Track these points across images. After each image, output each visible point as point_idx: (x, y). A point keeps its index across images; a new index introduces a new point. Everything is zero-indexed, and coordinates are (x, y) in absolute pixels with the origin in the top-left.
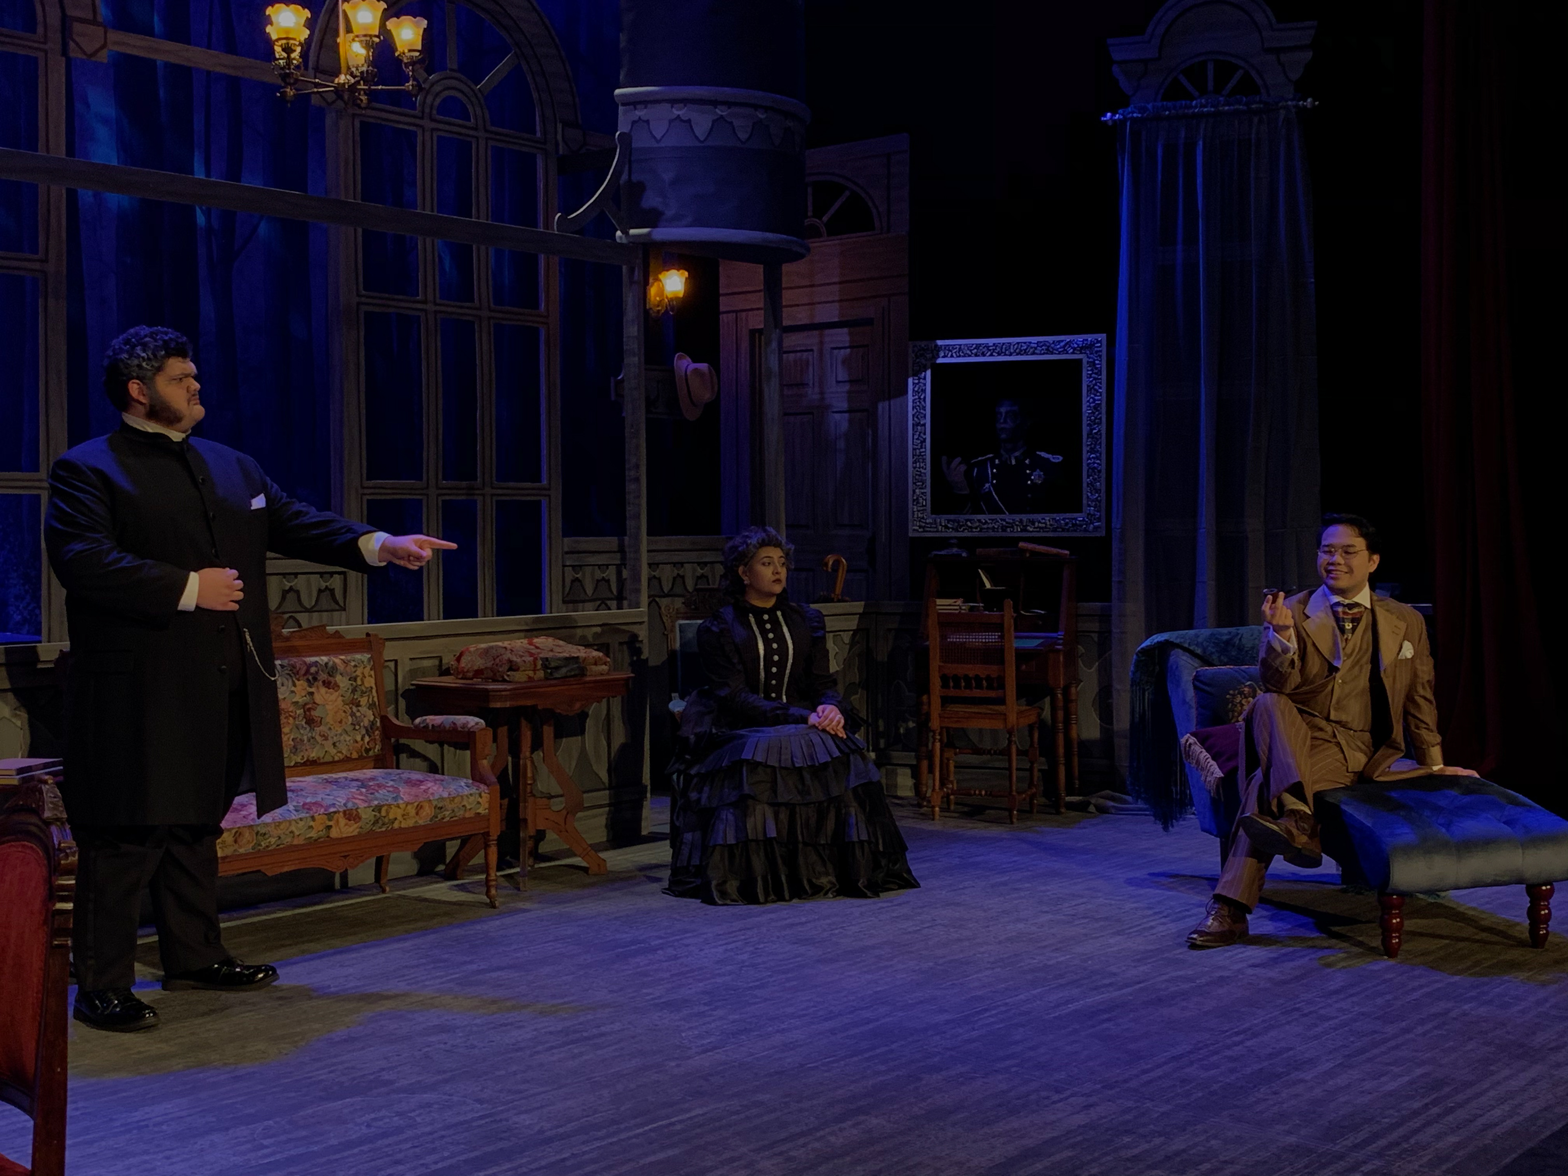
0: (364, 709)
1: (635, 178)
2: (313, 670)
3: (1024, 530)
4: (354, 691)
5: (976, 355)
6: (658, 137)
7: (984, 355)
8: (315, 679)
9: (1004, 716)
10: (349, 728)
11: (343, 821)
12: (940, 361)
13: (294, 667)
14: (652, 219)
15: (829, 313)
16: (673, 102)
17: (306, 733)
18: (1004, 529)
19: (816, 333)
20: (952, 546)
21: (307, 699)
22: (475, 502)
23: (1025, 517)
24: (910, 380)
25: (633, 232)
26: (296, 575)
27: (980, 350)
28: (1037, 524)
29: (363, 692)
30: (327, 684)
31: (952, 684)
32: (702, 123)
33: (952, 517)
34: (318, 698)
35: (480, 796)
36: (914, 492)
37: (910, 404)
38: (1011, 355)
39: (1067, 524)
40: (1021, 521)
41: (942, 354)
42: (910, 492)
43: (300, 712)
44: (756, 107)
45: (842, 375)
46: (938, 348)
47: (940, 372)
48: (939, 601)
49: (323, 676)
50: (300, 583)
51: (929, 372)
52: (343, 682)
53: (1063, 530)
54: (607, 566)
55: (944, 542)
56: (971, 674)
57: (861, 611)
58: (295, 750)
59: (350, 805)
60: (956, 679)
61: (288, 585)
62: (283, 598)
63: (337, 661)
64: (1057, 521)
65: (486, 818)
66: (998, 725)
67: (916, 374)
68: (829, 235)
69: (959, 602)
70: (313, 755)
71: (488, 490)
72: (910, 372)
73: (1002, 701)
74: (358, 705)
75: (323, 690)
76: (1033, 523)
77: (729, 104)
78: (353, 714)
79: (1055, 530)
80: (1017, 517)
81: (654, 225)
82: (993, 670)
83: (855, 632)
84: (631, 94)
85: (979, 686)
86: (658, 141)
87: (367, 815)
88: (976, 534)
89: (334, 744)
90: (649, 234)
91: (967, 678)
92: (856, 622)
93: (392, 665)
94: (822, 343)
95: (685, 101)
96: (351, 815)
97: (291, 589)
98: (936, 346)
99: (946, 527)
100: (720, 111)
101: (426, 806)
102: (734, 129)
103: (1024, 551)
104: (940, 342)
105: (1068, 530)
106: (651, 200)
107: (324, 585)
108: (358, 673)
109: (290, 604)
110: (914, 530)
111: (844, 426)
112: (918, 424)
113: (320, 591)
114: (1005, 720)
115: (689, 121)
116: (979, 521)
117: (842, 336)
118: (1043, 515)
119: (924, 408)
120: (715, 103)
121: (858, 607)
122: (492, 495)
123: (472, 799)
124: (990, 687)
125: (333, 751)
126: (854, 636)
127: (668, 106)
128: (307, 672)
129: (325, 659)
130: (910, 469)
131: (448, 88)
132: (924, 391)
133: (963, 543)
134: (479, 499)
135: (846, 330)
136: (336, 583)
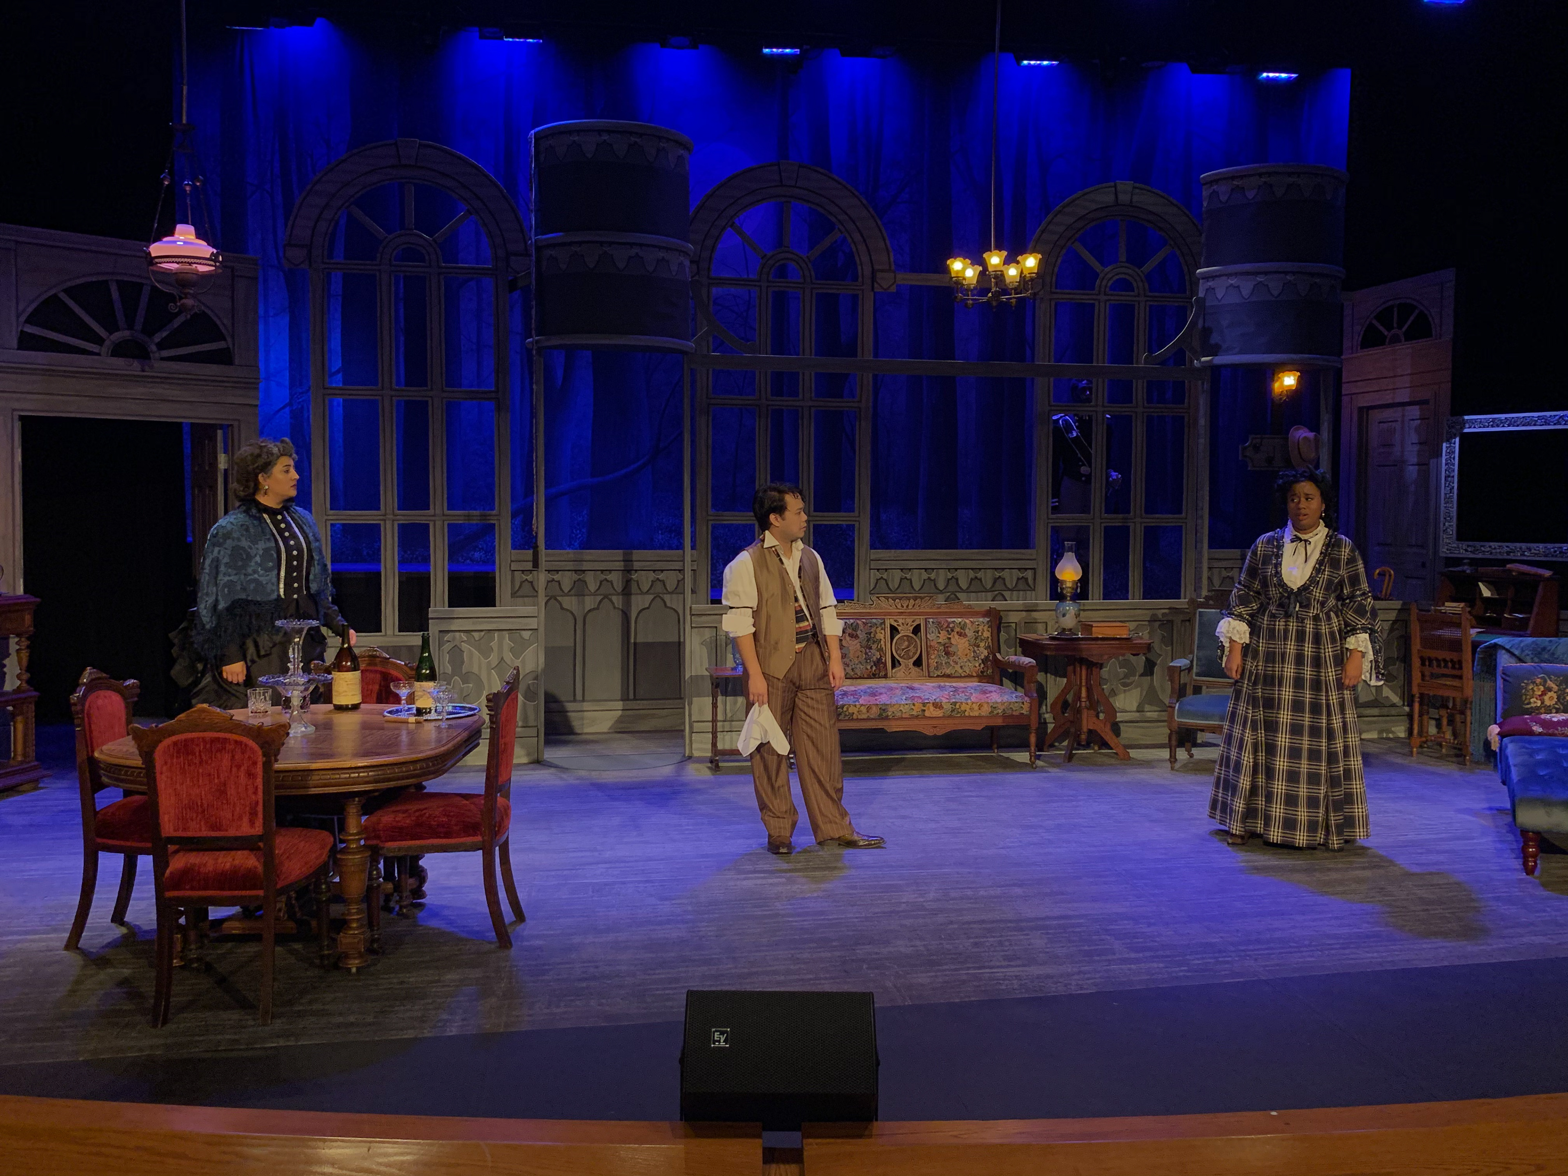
0: (981, 649)
1: (1206, 325)
2: (951, 625)
3: (1523, 555)
4: (976, 639)
5: (1492, 426)
6: (1220, 298)
7: (1498, 426)
8: (952, 631)
9: (1461, 689)
10: (972, 659)
11: (932, 708)
12: (1466, 430)
13: (940, 623)
14: (1214, 351)
15: (1403, 396)
16: (1229, 275)
17: (944, 660)
18: (1508, 553)
19: (1400, 409)
20: (1464, 564)
21: (947, 641)
22: (1128, 527)
23: (1524, 546)
24: (1444, 445)
25: (1203, 359)
26: (1003, 569)
27: (1494, 423)
28: (1533, 551)
29: (982, 640)
30: (960, 634)
31: (1427, 663)
32: (1247, 287)
33: (1470, 543)
34: (953, 641)
35: (1023, 703)
36: (1444, 525)
37: (1444, 461)
38: (1518, 426)
39: (1555, 552)
40: (1521, 548)
41: (1467, 426)
42: (1442, 525)
43: (942, 648)
44: (1286, 273)
45: (1414, 438)
46: (1464, 422)
47: (1465, 438)
48: (1447, 604)
49: (957, 629)
50: (1005, 574)
51: (1457, 440)
52: (970, 633)
53: (1553, 556)
54: (1232, 568)
55: (1458, 561)
56: (1440, 658)
57: (1399, 607)
58: (937, 668)
59: (938, 700)
60: (1430, 660)
61: (997, 575)
62: (994, 583)
63: (967, 621)
64: (1549, 549)
65: (1028, 717)
66: (1457, 695)
67: (1448, 440)
68: (1406, 340)
69: (1462, 605)
70: (948, 672)
71: (1138, 520)
72: (1445, 438)
73: (1460, 677)
74: (978, 646)
75: (957, 637)
76: (1530, 550)
77: (1266, 273)
78: (974, 652)
79: (1546, 556)
80: (1518, 545)
81: (1214, 354)
82: (1454, 656)
83: (1395, 622)
84: (1205, 272)
85: (1446, 666)
86: (1219, 301)
87: (947, 707)
88: (1488, 556)
89: (961, 667)
90: (1211, 360)
91: (1437, 660)
92: (1395, 615)
93: (1014, 625)
94: (1403, 416)
95: (1236, 274)
96: (937, 705)
97: (1000, 577)
98: (1464, 420)
99: (1466, 550)
100: (1260, 279)
101: (985, 706)
102: (1269, 291)
103: (1510, 571)
104: (1466, 417)
105: (1556, 556)
106: (1215, 339)
107: (1021, 575)
108: (980, 628)
109: (999, 585)
110: (1444, 552)
111: (1414, 475)
112: (1449, 476)
113: (1018, 579)
114: (1462, 691)
115: (1238, 287)
116: (1490, 547)
117: (1415, 411)
118: (1538, 545)
119: (1453, 465)
120: (1257, 274)
121: (1397, 604)
122: (1141, 523)
123: (1016, 705)
124: (1453, 668)
125: (960, 671)
126: (1392, 624)
127: (1224, 278)
128: (948, 626)
129: (960, 620)
130: (1442, 508)
131: (1117, 274)
132: (1454, 452)
133: (1474, 562)
134: (1132, 526)
135: (1417, 407)
136: (1029, 574)
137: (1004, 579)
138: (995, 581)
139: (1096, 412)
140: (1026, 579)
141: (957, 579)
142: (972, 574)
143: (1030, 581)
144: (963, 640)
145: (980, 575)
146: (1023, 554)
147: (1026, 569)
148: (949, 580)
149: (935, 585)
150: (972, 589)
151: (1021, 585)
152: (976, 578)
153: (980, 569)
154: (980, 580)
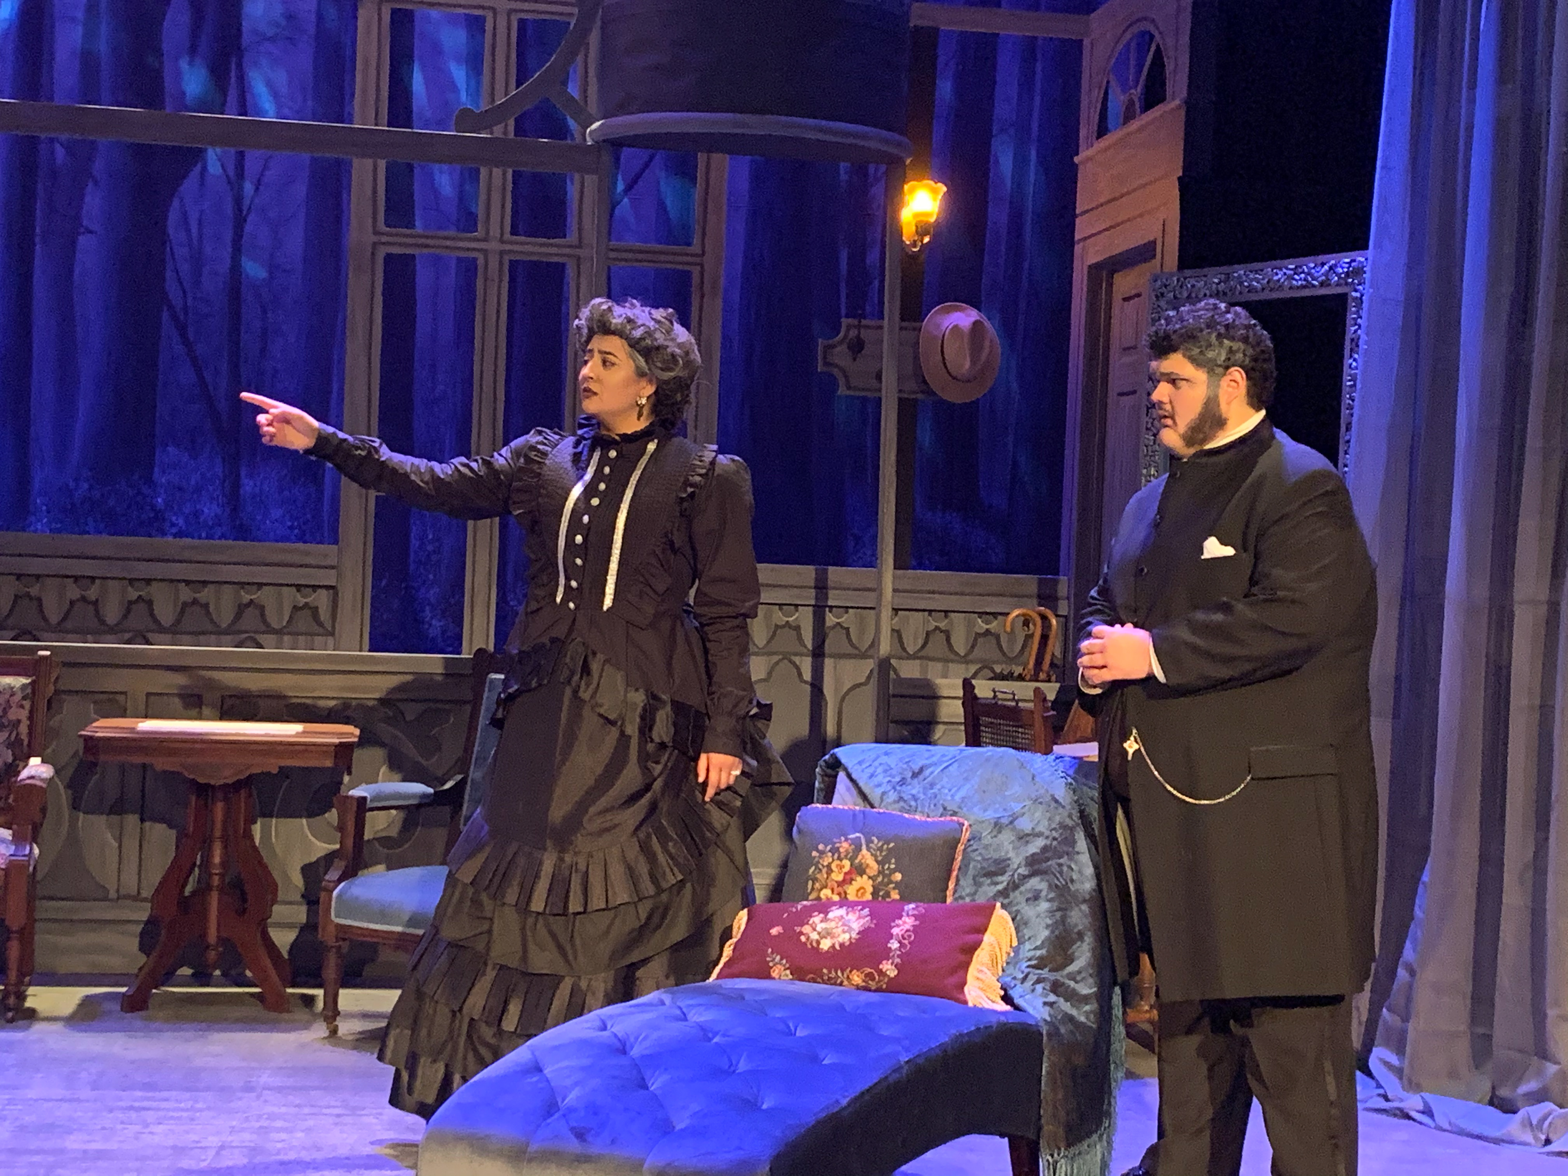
50: (264, 596)
61: (246, 598)
68: (1141, 112)
97: (251, 602)
107: (302, 601)
113: (296, 608)
136: (322, 599)
137: (262, 608)
138: (241, 609)
139: (485, 252)
140: (315, 611)
141: (150, 603)
142: (186, 594)
143: (324, 614)
145: (206, 595)
146: (307, 554)
147: (315, 588)
148: (130, 603)
149: (97, 611)
151: (304, 622)
152: (195, 602)
153: (205, 583)
154: (206, 606)
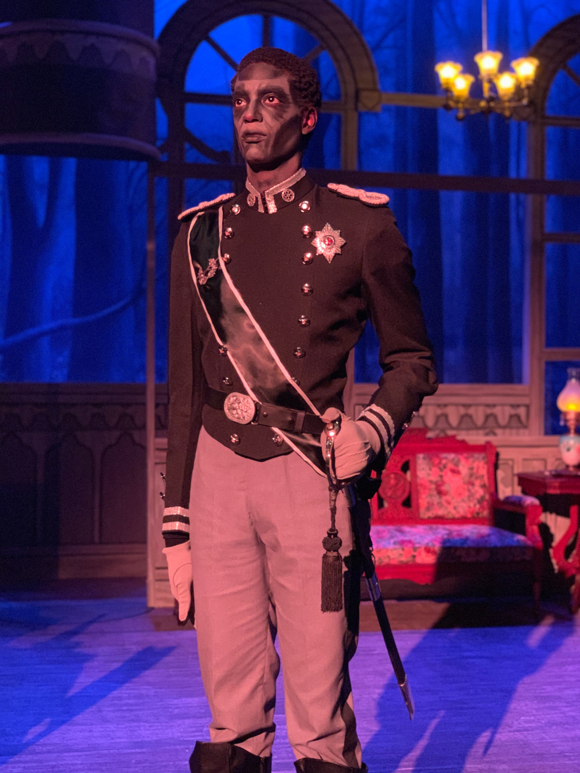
0: (477, 488)
2: (444, 461)
8: (445, 467)
11: (424, 554)
13: (431, 459)
17: (436, 499)
21: (439, 478)
26: (494, 406)
29: (477, 478)
30: (453, 471)
34: (446, 479)
35: (526, 548)
49: (450, 466)
50: (497, 411)
52: (464, 470)
61: (489, 411)
62: (486, 420)
63: (461, 457)
70: (440, 513)
74: (473, 485)
75: (449, 474)
78: (469, 490)
87: (441, 552)
89: (455, 508)
93: (510, 460)
97: (492, 414)
107: (514, 412)
108: (475, 465)
109: (491, 421)
113: (511, 416)
123: (518, 549)
125: (454, 512)
129: (453, 456)
136: (522, 411)
137: (496, 416)
138: (487, 417)
140: (518, 417)
141: (447, 416)
142: (462, 411)
143: (523, 418)
144: (456, 479)
145: (471, 411)
146: (516, 389)
147: (518, 406)
148: (438, 416)
150: (463, 426)
151: (514, 423)
152: (467, 414)
153: (472, 405)
154: (471, 416)
